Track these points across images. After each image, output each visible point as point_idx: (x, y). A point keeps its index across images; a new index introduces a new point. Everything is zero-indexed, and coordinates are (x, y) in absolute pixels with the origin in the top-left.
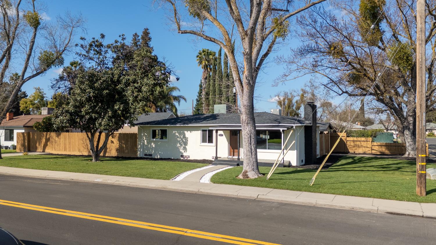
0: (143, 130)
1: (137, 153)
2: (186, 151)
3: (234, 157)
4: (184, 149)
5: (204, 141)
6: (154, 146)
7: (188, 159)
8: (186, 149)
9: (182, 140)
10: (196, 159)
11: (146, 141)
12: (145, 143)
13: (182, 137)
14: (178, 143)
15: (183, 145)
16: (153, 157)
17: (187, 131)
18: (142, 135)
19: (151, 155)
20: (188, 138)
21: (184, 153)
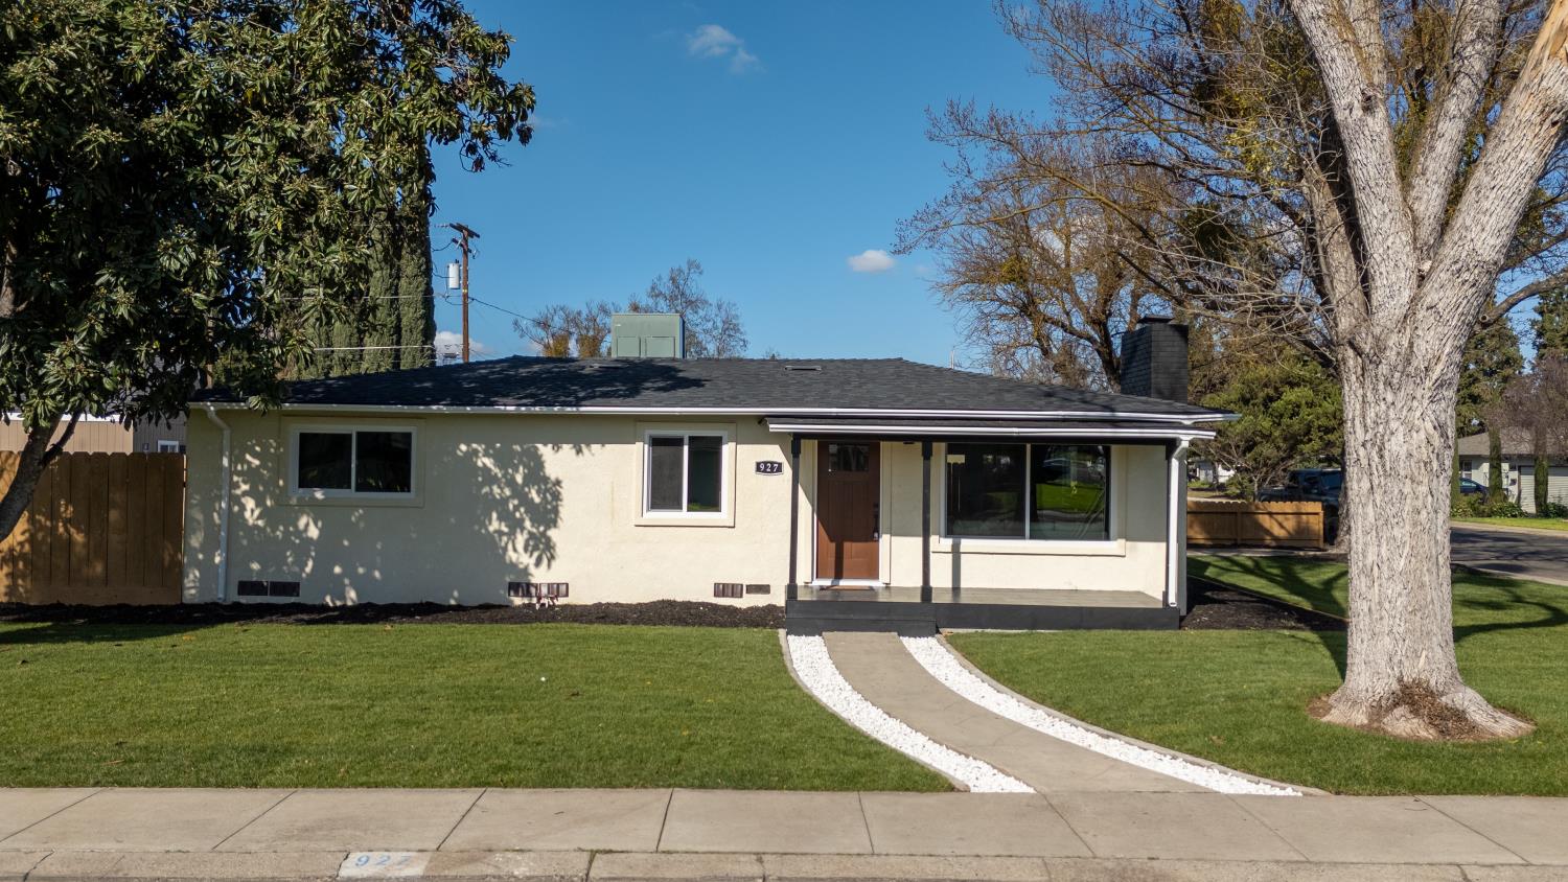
0: (227, 433)
1: (180, 575)
2: (552, 557)
3: (843, 583)
4: (536, 548)
5: (662, 495)
6: (314, 532)
7: (561, 601)
8: (549, 545)
9: (519, 493)
10: (613, 600)
11: (250, 503)
12: (247, 514)
13: (519, 479)
14: (494, 515)
15: (528, 524)
16: (304, 598)
17: (557, 447)
18: (225, 462)
19: (291, 588)
20: (558, 483)
21: (532, 569)
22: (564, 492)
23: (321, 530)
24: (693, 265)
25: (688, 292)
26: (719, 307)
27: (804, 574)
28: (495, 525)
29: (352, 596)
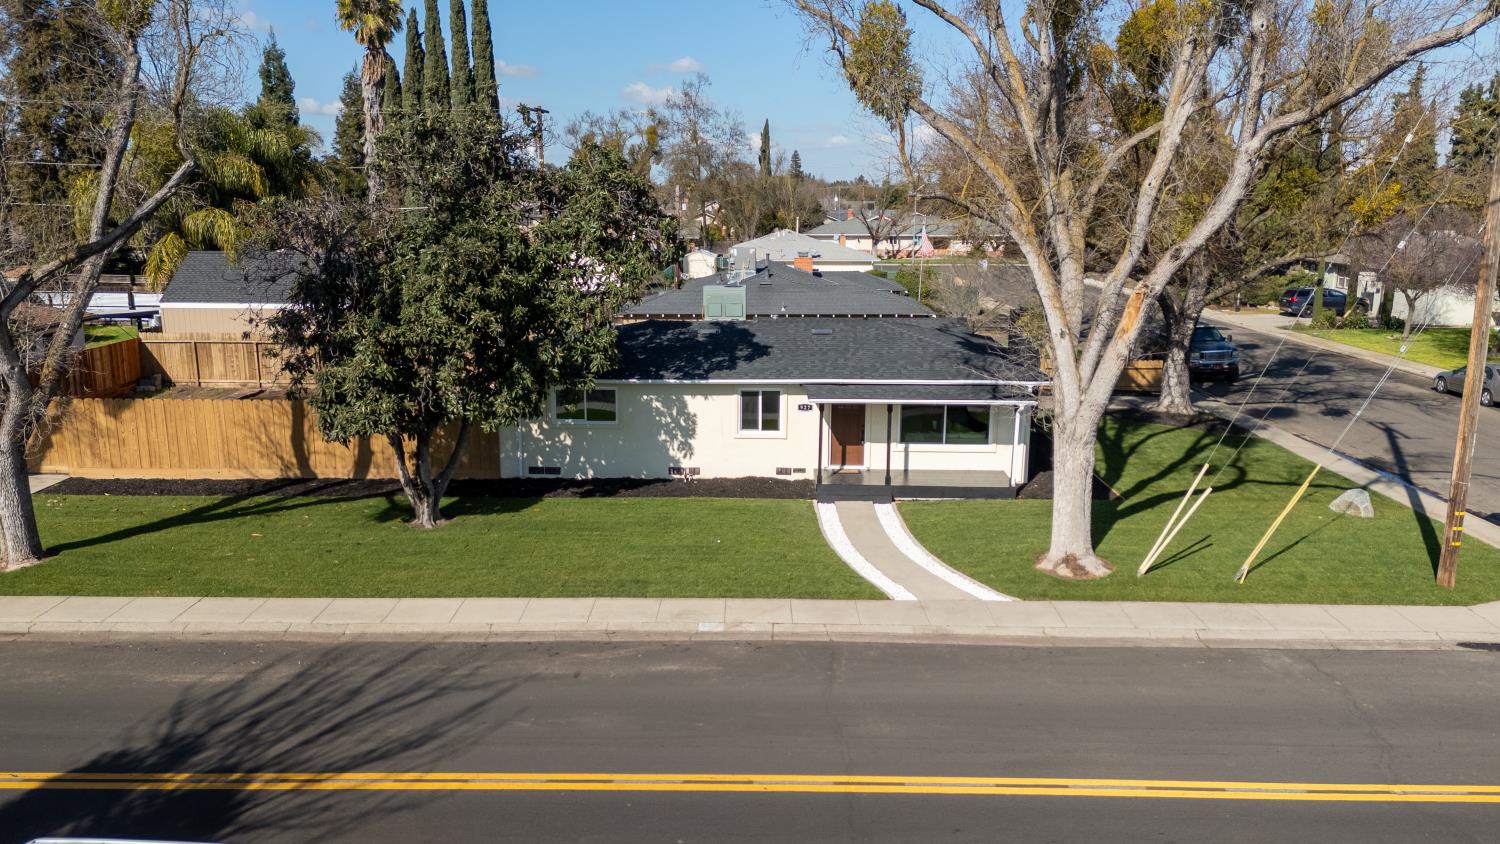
1: (499, 464)
2: (692, 454)
3: (847, 467)
4: (684, 449)
5: (748, 422)
6: (568, 442)
7: (696, 477)
8: (690, 448)
9: (675, 421)
10: (723, 476)
11: (534, 424)
12: (533, 430)
13: (675, 413)
14: (662, 432)
15: (680, 437)
16: (565, 475)
17: (694, 394)
19: (558, 470)
20: (695, 415)
21: (682, 460)
22: (699, 420)
23: (573, 441)
24: (703, 78)
25: (699, 103)
26: (727, 115)
27: (825, 464)
28: (663, 437)
29: (591, 474)
